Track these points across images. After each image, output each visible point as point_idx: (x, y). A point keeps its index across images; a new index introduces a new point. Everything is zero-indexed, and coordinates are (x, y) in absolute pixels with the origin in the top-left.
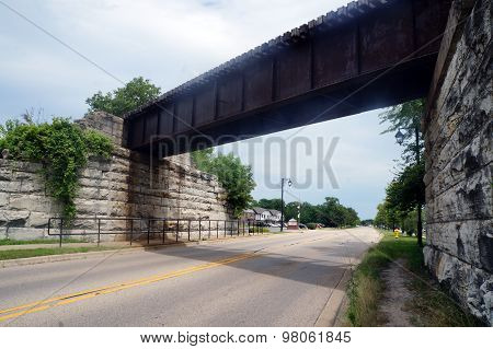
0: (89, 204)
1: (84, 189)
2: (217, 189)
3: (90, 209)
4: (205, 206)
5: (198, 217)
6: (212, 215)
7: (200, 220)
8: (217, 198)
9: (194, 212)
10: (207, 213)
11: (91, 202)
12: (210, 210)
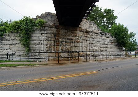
0: (37, 47)
1: (35, 41)
2: (110, 39)
3: (36, 49)
4: (104, 46)
5: (100, 50)
6: (108, 50)
7: (101, 51)
8: (111, 42)
9: (97, 49)
10: (105, 49)
11: (37, 46)
12: (107, 47)
